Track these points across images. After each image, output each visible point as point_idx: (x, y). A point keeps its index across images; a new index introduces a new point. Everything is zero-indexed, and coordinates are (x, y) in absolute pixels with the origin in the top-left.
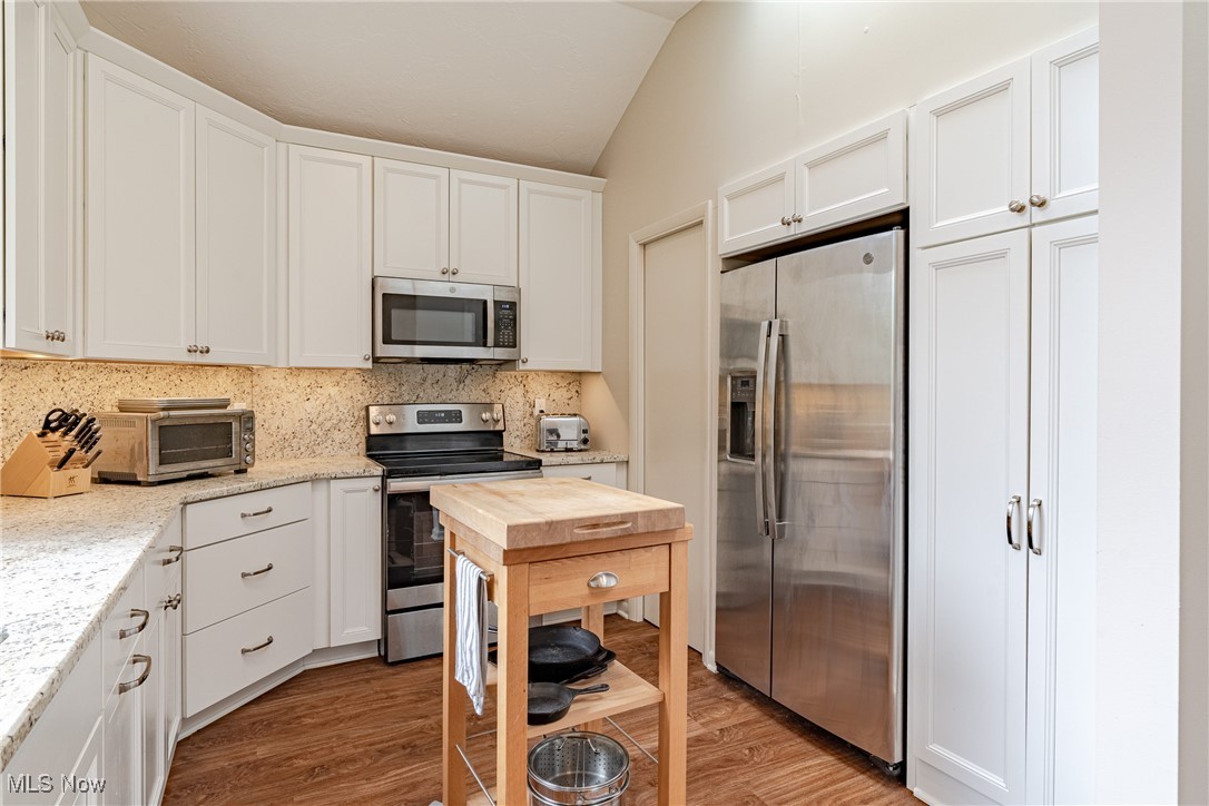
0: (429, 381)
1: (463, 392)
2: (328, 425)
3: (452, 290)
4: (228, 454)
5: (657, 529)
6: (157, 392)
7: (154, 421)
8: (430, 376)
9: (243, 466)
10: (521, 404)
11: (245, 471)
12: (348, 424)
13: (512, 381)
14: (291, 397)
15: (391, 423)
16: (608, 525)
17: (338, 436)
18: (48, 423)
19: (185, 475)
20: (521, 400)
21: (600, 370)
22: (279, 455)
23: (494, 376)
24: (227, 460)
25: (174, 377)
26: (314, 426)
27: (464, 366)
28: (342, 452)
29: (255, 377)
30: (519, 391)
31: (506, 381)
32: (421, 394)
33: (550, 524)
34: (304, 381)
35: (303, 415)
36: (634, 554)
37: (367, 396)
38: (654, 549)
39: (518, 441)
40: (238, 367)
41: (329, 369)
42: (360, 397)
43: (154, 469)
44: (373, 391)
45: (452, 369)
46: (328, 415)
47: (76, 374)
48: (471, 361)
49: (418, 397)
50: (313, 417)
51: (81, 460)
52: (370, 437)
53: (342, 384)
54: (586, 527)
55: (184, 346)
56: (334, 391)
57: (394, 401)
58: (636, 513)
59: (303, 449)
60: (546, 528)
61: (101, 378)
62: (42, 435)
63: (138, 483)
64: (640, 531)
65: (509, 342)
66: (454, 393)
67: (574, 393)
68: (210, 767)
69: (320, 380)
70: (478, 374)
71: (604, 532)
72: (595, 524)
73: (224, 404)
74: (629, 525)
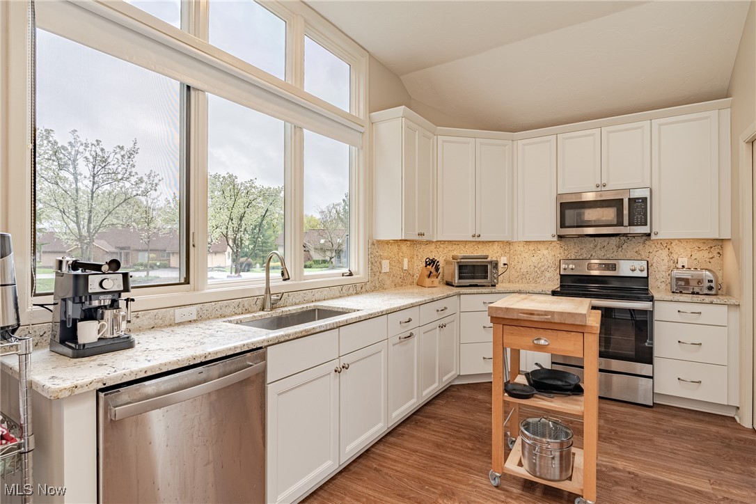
0: (598, 247)
1: (621, 253)
2: (543, 269)
3: (601, 196)
4: (486, 277)
5: (566, 322)
6: (461, 252)
7: (458, 263)
8: (599, 244)
9: (493, 284)
10: (666, 261)
11: (495, 286)
12: (552, 269)
13: (658, 246)
14: (526, 255)
15: (572, 269)
16: (538, 315)
17: (548, 275)
18: (426, 262)
19: (468, 284)
20: (666, 259)
21: (730, 238)
22: (520, 281)
23: (644, 243)
24: (486, 280)
25: (476, 246)
26: (536, 269)
27: (621, 238)
28: (550, 283)
29: (511, 246)
30: (664, 253)
31: (653, 246)
32: (594, 254)
33: (507, 309)
34: (531, 247)
35: (531, 263)
36: (559, 333)
37: (563, 255)
38: (573, 333)
39: (663, 285)
40: (502, 242)
41: (543, 242)
42: (559, 255)
43: (456, 281)
44: (566, 252)
45: (614, 240)
46: (543, 264)
47: (441, 246)
48: (625, 235)
49: (591, 256)
50: (536, 264)
51: (435, 275)
52: (561, 275)
53: (550, 249)
54: (527, 314)
55: (471, 234)
56: (545, 252)
57: (578, 258)
58: (554, 312)
59: (531, 279)
60: (505, 310)
61: (450, 247)
62: (426, 266)
63: (453, 286)
64: (556, 321)
65: (641, 222)
66: (615, 253)
67: (715, 254)
68: (463, 394)
69: (539, 247)
70: (632, 242)
71: (535, 318)
72: (531, 313)
73: (486, 257)
74: (549, 317)
